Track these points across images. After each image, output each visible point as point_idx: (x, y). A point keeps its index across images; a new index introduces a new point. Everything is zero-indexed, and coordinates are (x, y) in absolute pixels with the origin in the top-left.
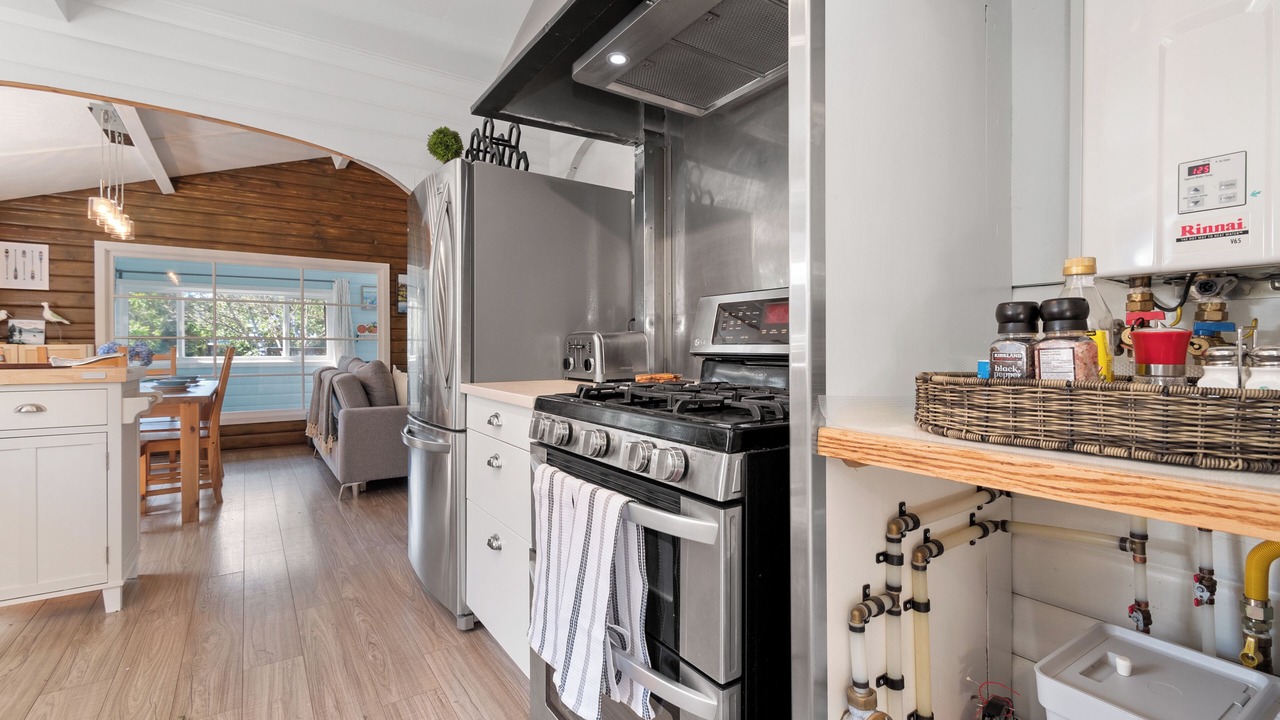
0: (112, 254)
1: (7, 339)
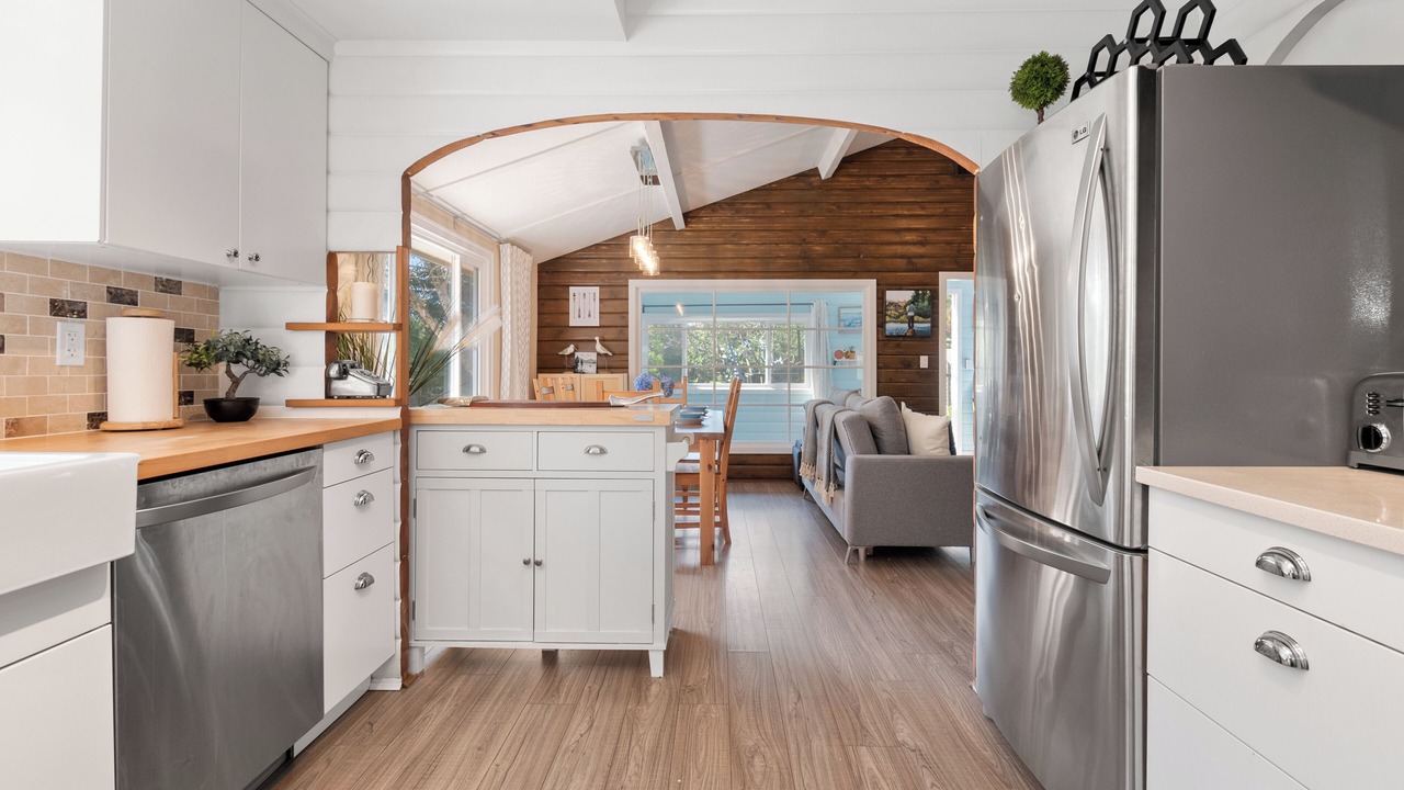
0: (641, 290)
1: (574, 369)
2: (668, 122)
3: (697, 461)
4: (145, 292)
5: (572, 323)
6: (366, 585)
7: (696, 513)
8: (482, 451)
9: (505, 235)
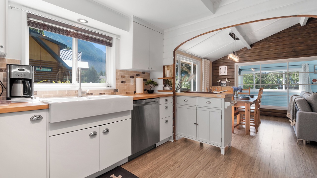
0: (238, 66)
1: (220, 85)
2: (237, 26)
3: (245, 108)
4: (141, 74)
5: (220, 75)
6: (167, 122)
7: (245, 122)
8: (187, 101)
9: (203, 57)
